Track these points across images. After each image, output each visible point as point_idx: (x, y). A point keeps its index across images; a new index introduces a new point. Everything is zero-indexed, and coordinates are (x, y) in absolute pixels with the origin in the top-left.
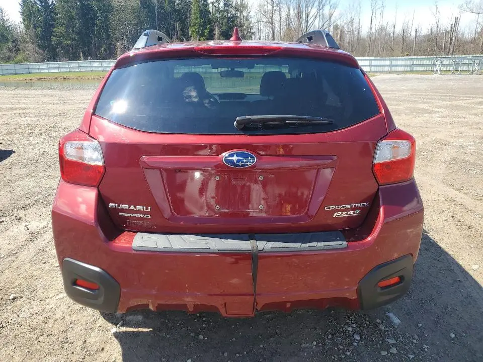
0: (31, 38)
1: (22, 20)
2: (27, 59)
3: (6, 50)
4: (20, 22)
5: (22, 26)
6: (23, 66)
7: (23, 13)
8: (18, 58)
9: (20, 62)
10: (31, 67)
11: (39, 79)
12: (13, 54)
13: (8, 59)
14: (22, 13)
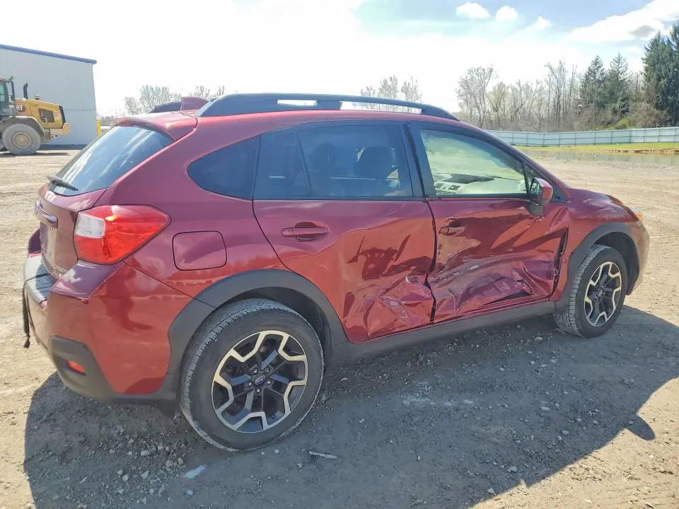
0: (648, 94)
1: (643, 71)
2: (633, 124)
3: (610, 112)
4: (639, 73)
5: (642, 78)
6: (625, 133)
7: (647, 61)
8: (624, 121)
9: (624, 127)
10: (634, 134)
11: (637, 152)
12: (617, 117)
13: (610, 123)
14: (647, 59)
